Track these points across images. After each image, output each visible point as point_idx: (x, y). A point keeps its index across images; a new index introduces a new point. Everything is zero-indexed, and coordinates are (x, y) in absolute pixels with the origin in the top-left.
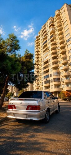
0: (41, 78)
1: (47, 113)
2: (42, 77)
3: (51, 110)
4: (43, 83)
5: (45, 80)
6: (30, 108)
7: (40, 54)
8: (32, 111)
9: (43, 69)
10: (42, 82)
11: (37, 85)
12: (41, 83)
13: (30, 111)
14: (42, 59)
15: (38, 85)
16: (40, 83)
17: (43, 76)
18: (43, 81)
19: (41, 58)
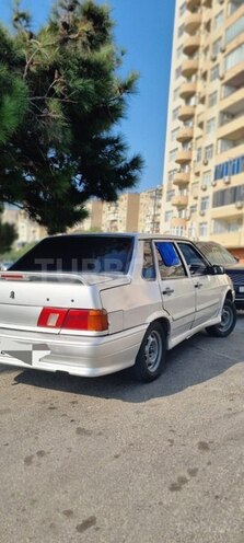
0: (198, 174)
1: (151, 339)
2: (203, 169)
3: (173, 326)
4: (210, 201)
5: (221, 185)
6: (53, 319)
7: (208, 26)
8: (64, 331)
9: (217, 122)
10: (204, 194)
11: (176, 213)
12: (199, 202)
13: (56, 331)
14: (220, 56)
15: (180, 210)
16: (191, 202)
17: (212, 166)
18: (210, 192)
19: (210, 53)
